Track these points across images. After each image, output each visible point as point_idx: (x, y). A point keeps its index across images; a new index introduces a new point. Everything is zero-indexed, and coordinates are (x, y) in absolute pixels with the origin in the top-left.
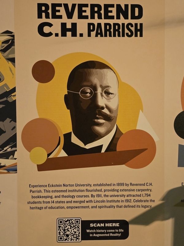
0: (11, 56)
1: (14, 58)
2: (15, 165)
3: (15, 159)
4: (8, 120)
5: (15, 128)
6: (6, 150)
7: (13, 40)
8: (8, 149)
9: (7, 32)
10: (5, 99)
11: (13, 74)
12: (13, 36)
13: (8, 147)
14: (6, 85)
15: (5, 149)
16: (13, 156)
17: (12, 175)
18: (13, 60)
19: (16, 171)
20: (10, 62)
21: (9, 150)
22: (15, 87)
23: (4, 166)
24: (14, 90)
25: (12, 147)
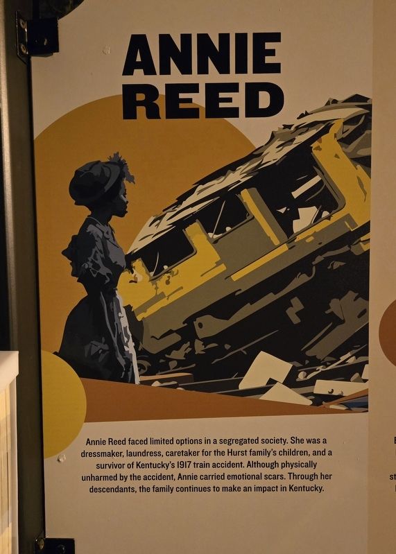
0: (362, 153)
1: (369, 157)
2: (365, 395)
3: (365, 381)
4: (351, 295)
5: (365, 312)
6: (344, 362)
7: (368, 117)
8: (349, 358)
9: (356, 99)
10: (346, 249)
11: (365, 193)
12: (369, 107)
13: (349, 355)
14: (348, 218)
15: (343, 358)
16: (361, 375)
17: (357, 417)
18: (365, 162)
19: (367, 407)
20: (359, 166)
21: (352, 361)
22: (369, 223)
23: (340, 396)
24: (366, 228)
25: (357, 355)
